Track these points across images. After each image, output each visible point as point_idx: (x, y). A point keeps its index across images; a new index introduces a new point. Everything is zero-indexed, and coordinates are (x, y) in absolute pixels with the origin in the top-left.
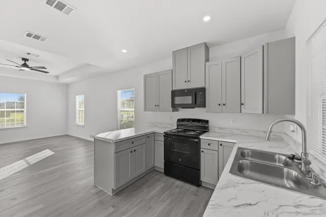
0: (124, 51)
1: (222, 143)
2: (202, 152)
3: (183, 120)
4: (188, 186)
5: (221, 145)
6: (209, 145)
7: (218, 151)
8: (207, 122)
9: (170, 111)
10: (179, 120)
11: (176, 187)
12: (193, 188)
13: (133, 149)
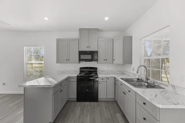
0: (46, 19)
1: (108, 78)
2: (99, 83)
3: (84, 68)
4: (92, 103)
5: (108, 79)
6: (103, 79)
7: (107, 82)
8: (96, 68)
9: (77, 63)
10: (81, 68)
11: (88, 105)
12: (95, 103)
13: (61, 90)
